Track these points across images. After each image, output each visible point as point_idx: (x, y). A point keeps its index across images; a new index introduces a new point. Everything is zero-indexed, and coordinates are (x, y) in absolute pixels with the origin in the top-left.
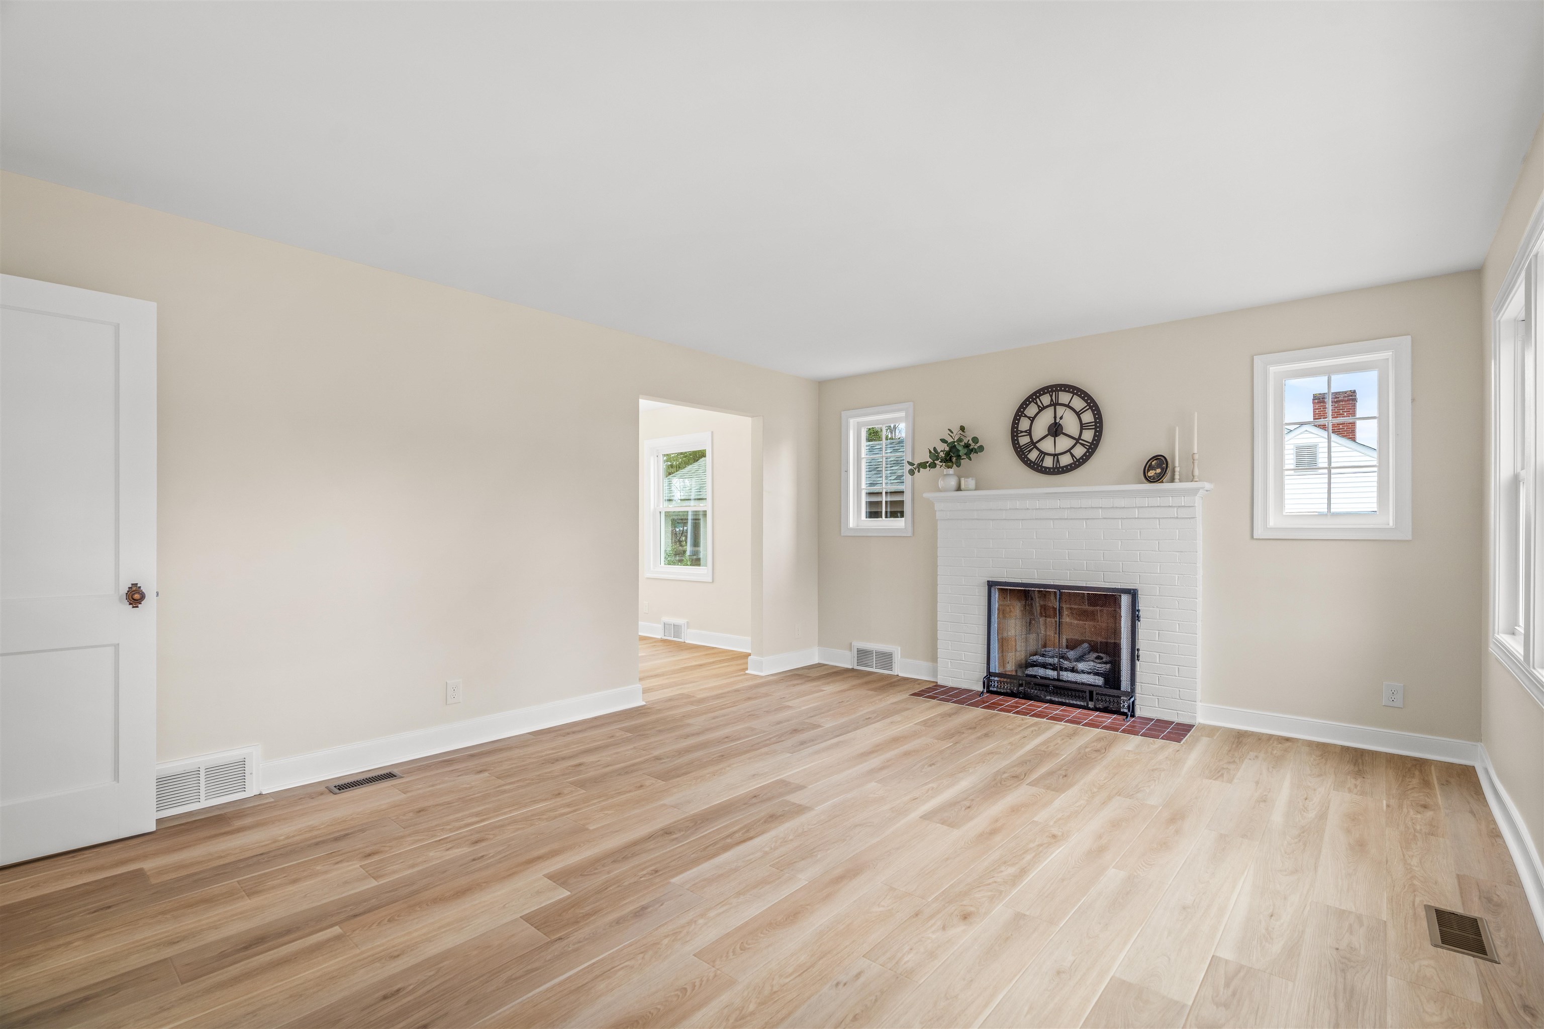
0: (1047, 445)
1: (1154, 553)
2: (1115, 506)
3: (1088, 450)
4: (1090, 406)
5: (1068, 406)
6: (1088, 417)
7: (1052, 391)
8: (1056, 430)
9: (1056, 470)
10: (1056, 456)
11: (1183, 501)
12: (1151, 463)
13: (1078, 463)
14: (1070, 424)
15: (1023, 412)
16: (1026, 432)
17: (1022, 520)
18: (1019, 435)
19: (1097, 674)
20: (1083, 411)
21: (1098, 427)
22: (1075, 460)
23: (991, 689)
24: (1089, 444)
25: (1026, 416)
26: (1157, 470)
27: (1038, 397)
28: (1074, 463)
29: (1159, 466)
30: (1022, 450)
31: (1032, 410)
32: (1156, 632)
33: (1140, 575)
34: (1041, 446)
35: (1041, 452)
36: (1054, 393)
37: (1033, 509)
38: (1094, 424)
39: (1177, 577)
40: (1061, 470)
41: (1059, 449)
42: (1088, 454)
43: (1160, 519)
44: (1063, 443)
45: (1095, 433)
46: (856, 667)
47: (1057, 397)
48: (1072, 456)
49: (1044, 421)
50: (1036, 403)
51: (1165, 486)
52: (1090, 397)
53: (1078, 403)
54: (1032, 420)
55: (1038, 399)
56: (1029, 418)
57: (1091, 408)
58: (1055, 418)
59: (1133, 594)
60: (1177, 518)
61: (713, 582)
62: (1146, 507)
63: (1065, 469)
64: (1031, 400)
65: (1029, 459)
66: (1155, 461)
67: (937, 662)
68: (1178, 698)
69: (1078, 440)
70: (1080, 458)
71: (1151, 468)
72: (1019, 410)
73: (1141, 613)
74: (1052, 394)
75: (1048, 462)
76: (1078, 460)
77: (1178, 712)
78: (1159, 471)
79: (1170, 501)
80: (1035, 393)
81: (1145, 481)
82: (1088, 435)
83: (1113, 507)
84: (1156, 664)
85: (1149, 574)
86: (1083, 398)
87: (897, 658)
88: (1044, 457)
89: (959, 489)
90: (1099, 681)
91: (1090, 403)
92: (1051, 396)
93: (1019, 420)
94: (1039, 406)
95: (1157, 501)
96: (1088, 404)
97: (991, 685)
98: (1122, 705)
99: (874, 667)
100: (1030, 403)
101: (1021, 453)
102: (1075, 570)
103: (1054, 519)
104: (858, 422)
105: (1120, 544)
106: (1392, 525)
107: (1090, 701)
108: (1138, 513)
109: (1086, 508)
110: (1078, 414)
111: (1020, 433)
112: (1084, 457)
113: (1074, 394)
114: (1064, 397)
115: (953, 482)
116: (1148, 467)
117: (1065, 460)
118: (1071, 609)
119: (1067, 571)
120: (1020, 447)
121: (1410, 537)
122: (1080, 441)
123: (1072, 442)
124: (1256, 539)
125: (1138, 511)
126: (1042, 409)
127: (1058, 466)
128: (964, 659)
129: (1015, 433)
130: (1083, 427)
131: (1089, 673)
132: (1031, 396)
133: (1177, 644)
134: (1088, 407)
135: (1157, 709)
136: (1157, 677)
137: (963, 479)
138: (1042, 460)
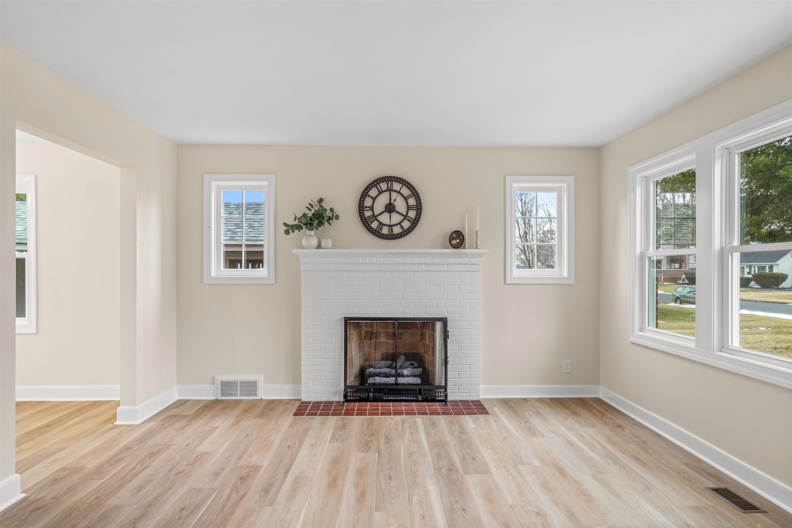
0: (384, 218)
1: (456, 293)
2: (434, 263)
3: (412, 224)
4: (413, 194)
5: (399, 192)
6: (412, 202)
7: (388, 181)
8: (390, 208)
9: (391, 237)
10: (390, 226)
11: (473, 261)
12: (453, 235)
13: (405, 233)
14: (400, 205)
15: (367, 193)
16: (369, 207)
17: (370, 271)
18: (364, 209)
19: (414, 376)
20: (409, 197)
21: (419, 209)
22: (404, 230)
23: (349, 398)
24: (413, 220)
25: (369, 196)
26: (457, 240)
27: (379, 184)
28: (403, 232)
29: (458, 238)
30: (366, 221)
31: (373, 192)
32: (457, 345)
33: (447, 308)
34: (381, 218)
35: (380, 223)
36: (390, 182)
37: (378, 264)
38: (416, 206)
39: (469, 308)
40: (394, 236)
41: (393, 222)
42: (412, 227)
43: (459, 272)
44: (396, 218)
45: (417, 213)
46: (220, 398)
47: (392, 185)
48: (402, 227)
49: (383, 200)
50: (377, 188)
51: (460, 251)
52: (414, 188)
53: (406, 191)
54: (374, 199)
55: (378, 185)
56: (372, 198)
57: (414, 195)
58: (390, 199)
59: (444, 321)
60: (470, 271)
61: (37, 332)
62: (453, 264)
63: (397, 236)
64: (373, 185)
65: (371, 228)
66: (455, 234)
67: (301, 384)
68: (470, 385)
69: (405, 217)
70: (407, 229)
71: (454, 239)
72: (364, 191)
73: (449, 333)
74: (388, 183)
75: (385, 231)
76: (406, 231)
77: (470, 394)
78: (458, 241)
79: (466, 260)
80: (376, 181)
81: (451, 247)
82: (412, 214)
83: (433, 264)
84: (457, 365)
85: (453, 307)
86: (409, 188)
87: (261, 386)
88: (382, 227)
89: (319, 246)
90: (418, 381)
91: (414, 192)
92: (388, 184)
93: (364, 199)
94: (379, 190)
95: (458, 260)
96: (413, 193)
97: (348, 395)
98: (437, 395)
99: (239, 395)
100: (373, 187)
101: (366, 223)
102: (406, 306)
103: (393, 271)
104: (217, 185)
105: (435, 288)
106: (566, 276)
107: (419, 395)
108: (447, 268)
109: (414, 264)
110: (406, 199)
111: (365, 208)
112: (410, 229)
113: (403, 185)
114: (397, 186)
115: (315, 242)
116: (451, 238)
117: (397, 230)
118: (386, 332)
119: (401, 308)
120: (365, 218)
121: (574, 283)
122: (407, 218)
123: (401, 218)
124: (507, 284)
125: (447, 266)
126: (381, 192)
127: (392, 234)
128: (324, 379)
129: (361, 208)
130: (409, 208)
131: (410, 376)
132: (373, 182)
133: (469, 351)
134: (412, 195)
135: (457, 394)
136: (458, 374)
137: (324, 239)
138: (381, 229)
